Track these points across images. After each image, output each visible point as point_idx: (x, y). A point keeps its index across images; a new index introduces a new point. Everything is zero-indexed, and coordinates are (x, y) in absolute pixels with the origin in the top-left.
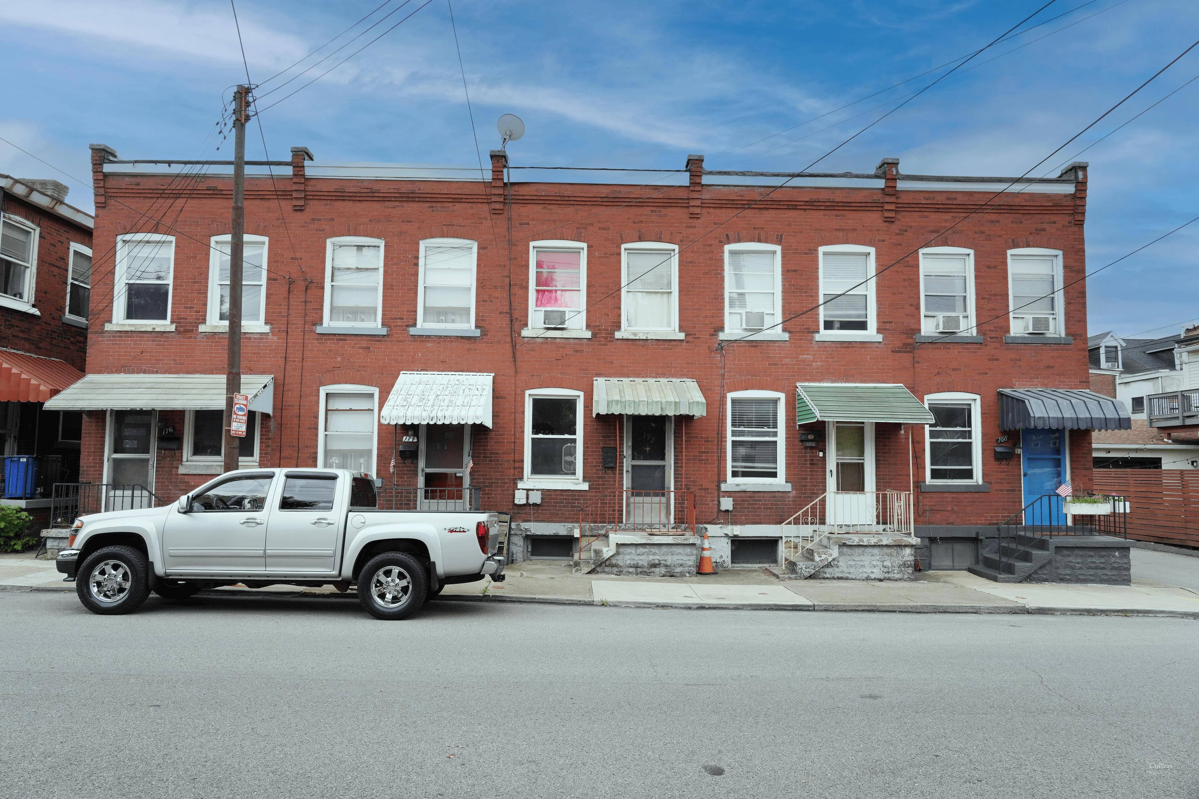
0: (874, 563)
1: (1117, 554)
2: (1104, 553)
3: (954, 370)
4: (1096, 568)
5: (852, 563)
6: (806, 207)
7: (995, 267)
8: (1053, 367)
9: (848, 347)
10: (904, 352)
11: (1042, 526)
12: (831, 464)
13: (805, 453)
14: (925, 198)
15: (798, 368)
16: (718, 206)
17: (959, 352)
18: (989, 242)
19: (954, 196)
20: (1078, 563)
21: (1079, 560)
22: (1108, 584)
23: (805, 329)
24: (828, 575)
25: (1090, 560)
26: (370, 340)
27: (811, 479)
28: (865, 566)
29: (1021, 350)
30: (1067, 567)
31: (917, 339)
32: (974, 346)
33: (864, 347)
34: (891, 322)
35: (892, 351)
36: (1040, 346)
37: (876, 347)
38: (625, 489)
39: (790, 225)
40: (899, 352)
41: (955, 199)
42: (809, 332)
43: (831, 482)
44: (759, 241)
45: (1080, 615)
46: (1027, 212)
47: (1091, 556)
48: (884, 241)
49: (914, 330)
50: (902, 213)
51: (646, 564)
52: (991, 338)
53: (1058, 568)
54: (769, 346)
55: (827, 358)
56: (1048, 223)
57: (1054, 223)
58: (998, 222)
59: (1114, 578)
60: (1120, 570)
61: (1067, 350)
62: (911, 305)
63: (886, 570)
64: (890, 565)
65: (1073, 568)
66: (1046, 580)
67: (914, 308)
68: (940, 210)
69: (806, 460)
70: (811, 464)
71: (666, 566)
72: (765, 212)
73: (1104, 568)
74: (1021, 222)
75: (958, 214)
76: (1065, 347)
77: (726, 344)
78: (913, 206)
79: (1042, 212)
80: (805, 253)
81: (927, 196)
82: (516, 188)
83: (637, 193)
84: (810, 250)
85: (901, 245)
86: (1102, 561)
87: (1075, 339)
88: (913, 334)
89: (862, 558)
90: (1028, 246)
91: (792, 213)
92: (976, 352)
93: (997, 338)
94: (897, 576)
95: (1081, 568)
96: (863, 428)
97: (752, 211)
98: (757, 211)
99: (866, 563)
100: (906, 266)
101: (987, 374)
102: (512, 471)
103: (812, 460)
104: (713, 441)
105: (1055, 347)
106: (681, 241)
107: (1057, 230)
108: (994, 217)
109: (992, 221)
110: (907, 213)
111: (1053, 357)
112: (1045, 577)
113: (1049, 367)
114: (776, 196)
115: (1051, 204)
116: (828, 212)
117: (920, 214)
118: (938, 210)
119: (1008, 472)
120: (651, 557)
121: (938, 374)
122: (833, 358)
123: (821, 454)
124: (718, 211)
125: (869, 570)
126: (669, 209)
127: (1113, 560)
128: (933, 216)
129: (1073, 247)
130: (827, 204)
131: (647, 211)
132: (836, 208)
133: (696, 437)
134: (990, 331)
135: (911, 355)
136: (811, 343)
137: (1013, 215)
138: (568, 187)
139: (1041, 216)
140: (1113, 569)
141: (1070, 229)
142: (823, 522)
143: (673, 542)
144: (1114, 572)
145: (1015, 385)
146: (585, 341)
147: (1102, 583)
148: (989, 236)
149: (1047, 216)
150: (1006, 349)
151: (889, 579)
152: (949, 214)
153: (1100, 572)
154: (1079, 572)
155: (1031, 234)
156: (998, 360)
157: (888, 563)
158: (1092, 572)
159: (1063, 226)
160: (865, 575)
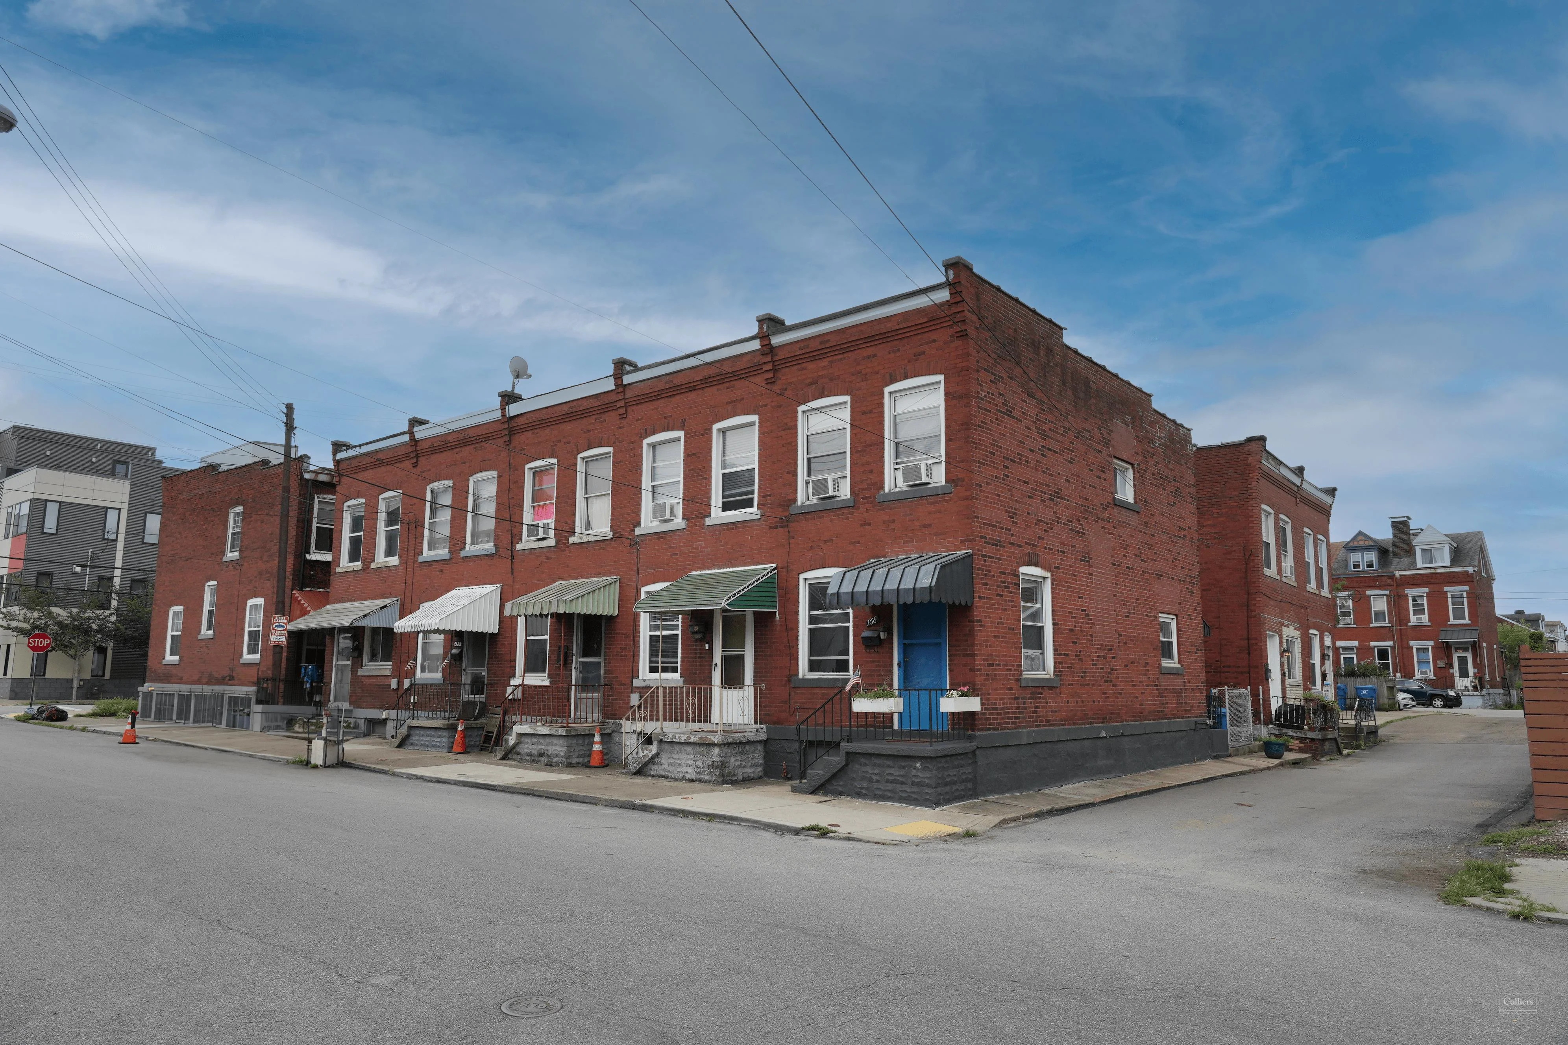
0: (689, 762)
1: (918, 765)
2: (903, 764)
3: (826, 541)
4: (894, 782)
5: (671, 761)
6: (702, 386)
7: (871, 412)
8: (930, 525)
9: (733, 529)
10: (781, 527)
11: (910, 730)
12: (717, 658)
13: (696, 646)
14: (800, 349)
15: (693, 557)
16: (638, 402)
17: (831, 520)
18: (865, 382)
19: (827, 338)
20: (876, 774)
21: (877, 771)
22: (907, 804)
23: (699, 514)
24: (653, 773)
25: (888, 771)
26: (443, 564)
27: (700, 673)
28: (682, 766)
29: (895, 508)
30: (863, 778)
31: (792, 510)
32: (847, 511)
33: (746, 527)
34: (770, 495)
35: (771, 528)
36: (916, 501)
37: (757, 525)
38: (573, 683)
39: (691, 407)
40: (776, 527)
41: (828, 341)
42: (702, 518)
43: (717, 676)
44: (668, 430)
45: (674, 815)
46: (903, 336)
47: (889, 766)
48: (766, 405)
49: (790, 501)
50: (784, 370)
51: (536, 753)
52: (863, 498)
53: (854, 779)
54: (671, 536)
55: (716, 543)
56: (927, 343)
57: (935, 341)
58: (875, 356)
59: (914, 796)
60: (922, 786)
61: (946, 501)
62: (789, 473)
63: (698, 770)
64: (702, 766)
65: (870, 780)
66: (842, 794)
67: (791, 475)
68: (817, 358)
69: (696, 654)
70: (700, 658)
71: (548, 755)
72: (673, 399)
73: (902, 783)
74: (898, 350)
75: (834, 358)
76: (944, 497)
77: (641, 538)
78: (790, 360)
79: (920, 331)
80: (703, 434)
81: (802, 345)
82: (516, 420)
83: (585, 405)
84: (705, 430)
85: (781, 406)
86: (902, 773)
87: (956, 486)
88: (789, 506)
89: (680, 756)
90: (906, 377)
91: (692, 395)
92: (848, 518)
93: (869, 497)
94: (707, 778)
95: (878, 781)
96: (745, 615)
97: (663, 400)
98: (666, 399)
99: (683, 762)
100: (785, 430)
101: (858, 542)
102: (508, 670)
103: (701, 653)
104: (630, 637)
105: (933, 499)
106: (615, 443)
107: (937, 350)
108: (870, 351)
109: (869, 357)
110: (787, 369)
111: (930, 513)
112: (840, 789)
113: (925, 526)
114: (677, 381)
115: (925, 320)
116: (720, 387)
117: (799, 366)
118: (814, 359)
119: (878, 662)
120: (540, 747)
121: (811, 548)
122: (720, 542)
123: (707, 647)
124: (639, 406)
125: (684, 769)
126: (607, 414)
127: (914, 772)
128: (811, 366)
129: (955, 367)
130: (718, 378)
131: (592, 419)
132: (726, 380)
133: (619, 634)
134: (863, 490)
135: (786, 529)
136: (703, 529)
137: (889, 344)
138: (544, 410)
139: (919, 337)
140: (913, 784)
141: (953, 345)
142: (707, 719)
143: (548, 733)
144: (915, 789)
145: (888, 553)
146: (553, 549)
147: (900, 803)
148: (866, 375)
149: (926, 335)
150: (879, 510)
151: (700, 781)
152: (826, 359)
153: (899, 787)
154: (875, 786)
155: (909, 362)
156: (870, 524)
157: (699, 763)
158: (890, 786)
159: (945, 343)
160: (681, 775)
